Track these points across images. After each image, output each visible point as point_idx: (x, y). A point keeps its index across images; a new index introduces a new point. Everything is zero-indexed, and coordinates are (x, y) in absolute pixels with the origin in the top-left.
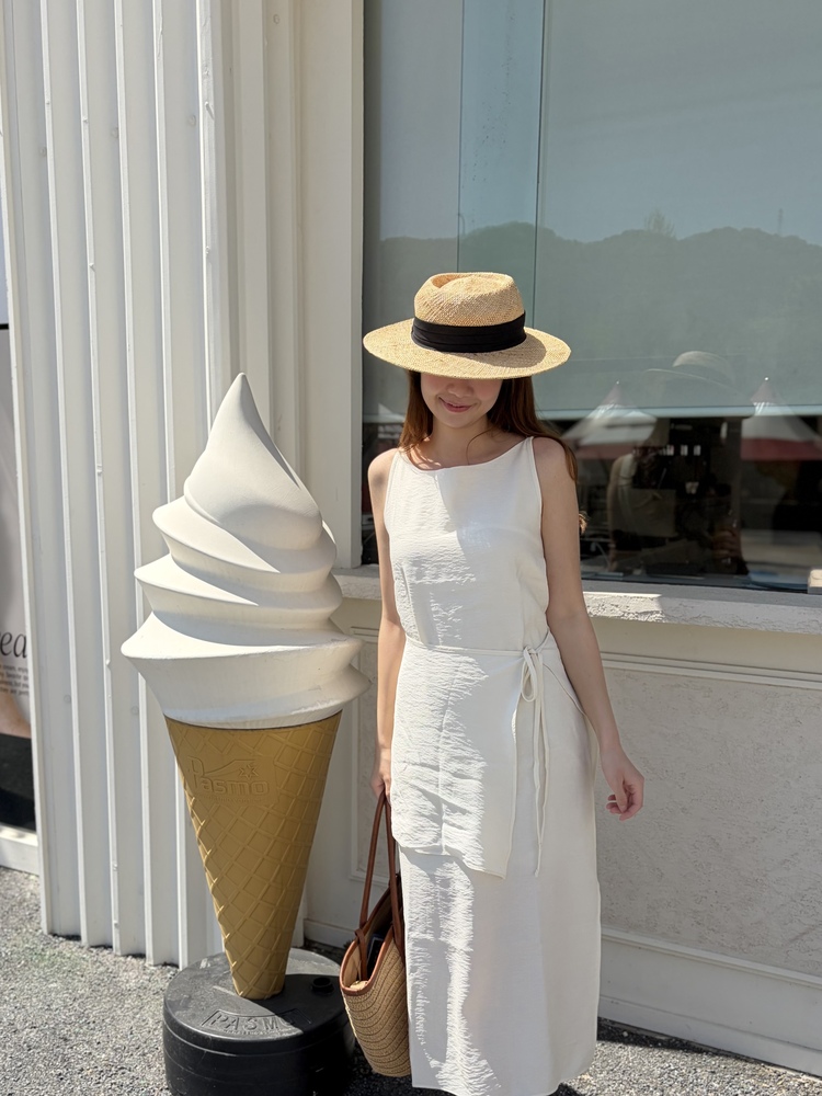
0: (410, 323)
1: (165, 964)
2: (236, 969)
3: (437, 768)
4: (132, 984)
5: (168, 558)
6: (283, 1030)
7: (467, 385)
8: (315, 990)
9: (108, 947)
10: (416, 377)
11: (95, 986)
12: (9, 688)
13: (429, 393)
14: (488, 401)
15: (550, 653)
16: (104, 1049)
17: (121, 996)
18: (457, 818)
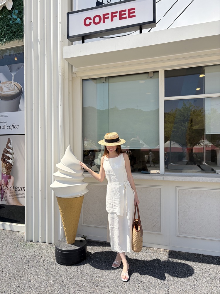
0: (104, 140)
1: (50, 243)
2: (68, 239)
3: (113, 200)
4: (45, 247)
5: (58, 172)
6: (77, 248)
7: (112, 147)
8: (80, 242)
9: (39, 242)
10: (105, 146)
11: (38, 248)
12: (16, 197)
13: (107, 148)
14: (115, 149)
15: (128, 183)
16: (43, 257)
17: (43, 249)
18: (116, 207)
